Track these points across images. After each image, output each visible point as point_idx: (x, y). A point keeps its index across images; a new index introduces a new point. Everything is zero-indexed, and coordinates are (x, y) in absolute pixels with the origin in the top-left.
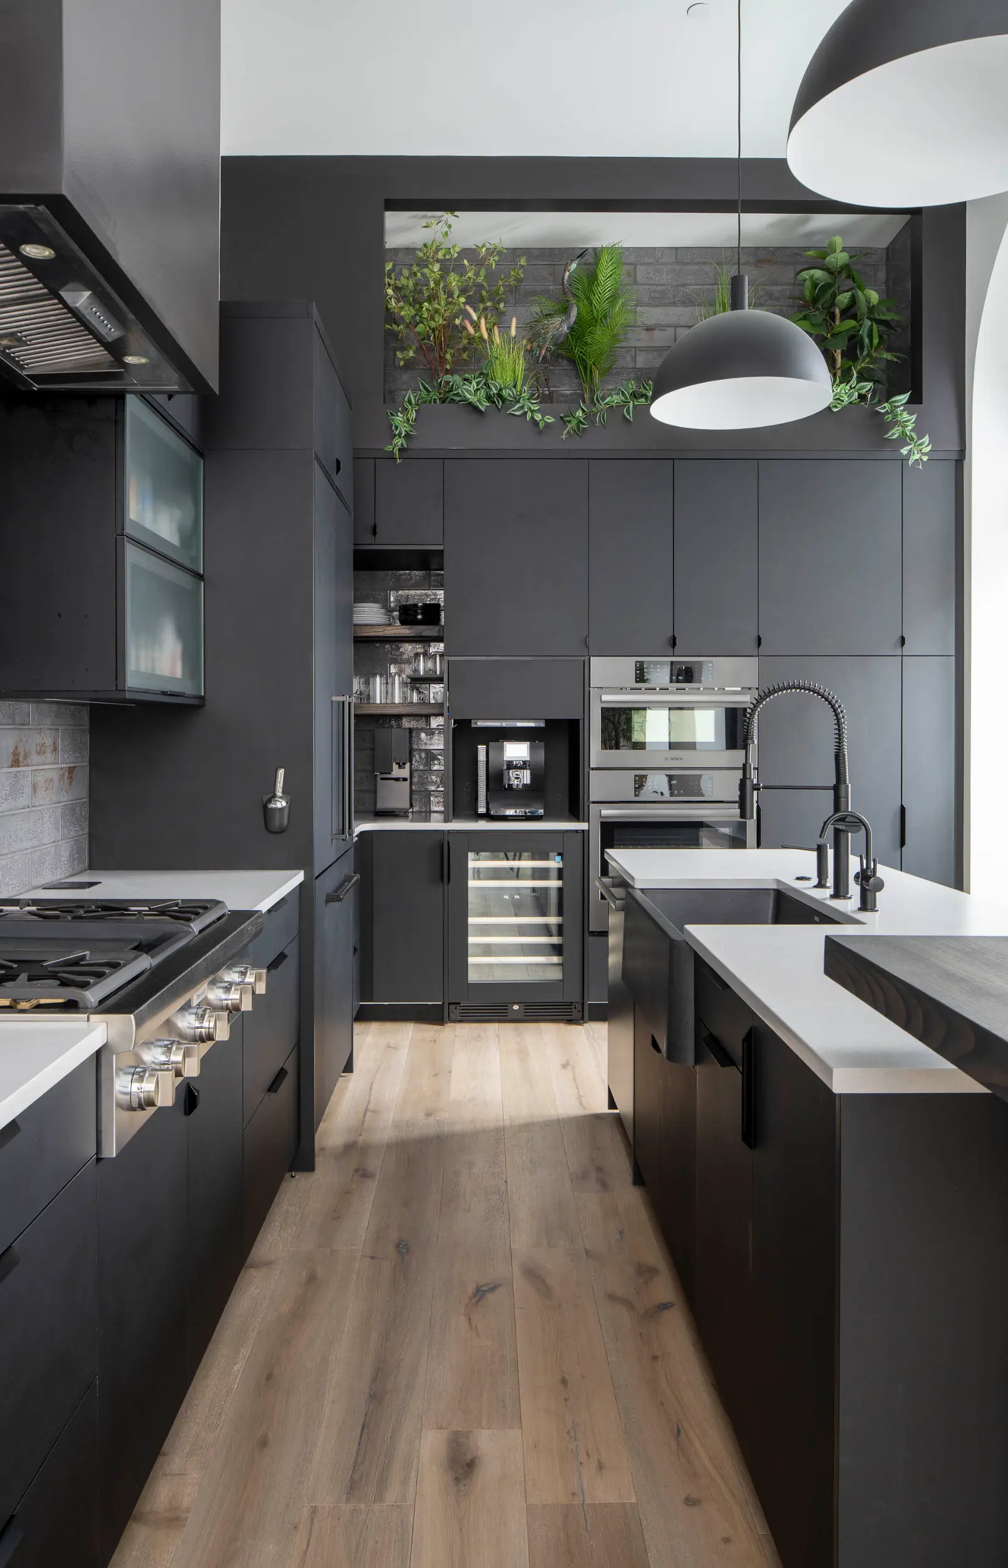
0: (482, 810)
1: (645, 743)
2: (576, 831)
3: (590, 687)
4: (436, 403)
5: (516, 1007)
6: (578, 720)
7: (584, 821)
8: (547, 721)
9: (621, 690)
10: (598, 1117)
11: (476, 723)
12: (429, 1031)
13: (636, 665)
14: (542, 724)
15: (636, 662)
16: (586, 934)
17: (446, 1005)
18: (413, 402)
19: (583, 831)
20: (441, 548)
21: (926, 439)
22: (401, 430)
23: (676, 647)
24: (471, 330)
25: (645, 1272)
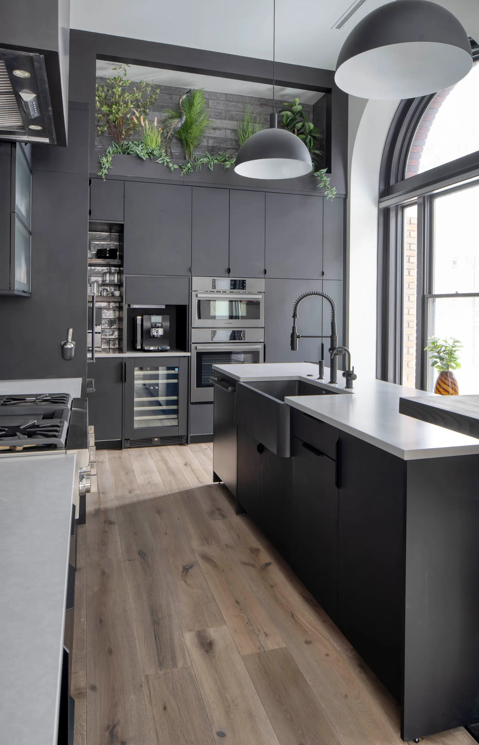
0: (139, 347)
1: (215, 316)
2: (185, 357)
3: (192, 290)
4: (120, 154)
5: (156, 439)
6: (186, 306)
7: (188, 352)
8: (166, 306)
9: (206, 292)
10: (209, 486)
11: (132, 306)
12: (116, 453)
13: (213, 281)
14: (164, 307)
15: (213, 279)
16: (189, 404)
17: (123, 440)
18: (111, 152)
19: (188, 356)
20: (123, 223)
21: (334, 189)
22: (106, 166)
23: (230, 273)
24: (136, 121)
25: (254, 551)
